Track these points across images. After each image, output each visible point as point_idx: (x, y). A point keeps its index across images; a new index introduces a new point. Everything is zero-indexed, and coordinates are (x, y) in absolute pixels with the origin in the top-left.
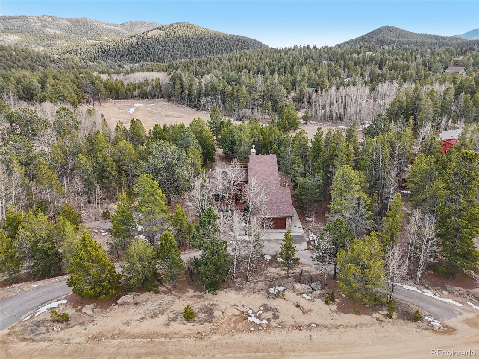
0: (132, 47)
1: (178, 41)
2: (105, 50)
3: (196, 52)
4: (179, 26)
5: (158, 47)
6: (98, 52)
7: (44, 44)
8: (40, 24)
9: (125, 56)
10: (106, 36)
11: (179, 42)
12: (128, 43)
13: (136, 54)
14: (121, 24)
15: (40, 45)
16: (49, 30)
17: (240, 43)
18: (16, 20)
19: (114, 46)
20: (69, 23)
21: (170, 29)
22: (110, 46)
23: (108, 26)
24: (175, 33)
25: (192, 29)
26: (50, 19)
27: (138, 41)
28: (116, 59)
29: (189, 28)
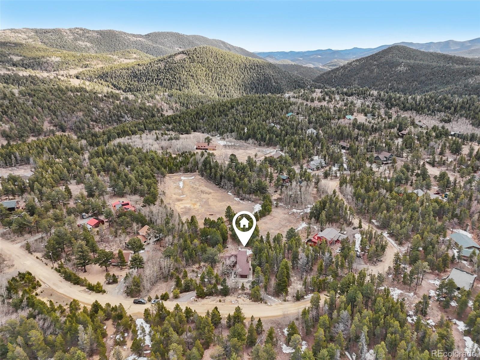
0: (160, 72)
1: (201, 66)
2: (137, 74)
3: (217, 77)
4: (202, 51)
5: (184, 72)
6: (131, 76)
7: (81, 65)
8: (72, 37)
9: (155, 81)
10: (135, 53)
11: (202, 68)
12: (156, 68)
13: (164, 79)
14: (146, 35)
15: (78, 66)
16: (81, 43)
17: (256, 67)
18: (51, 33)
19: (144, 70)
20: (99, 36)
21: (194, 54)
22: (141, 70)
23: (134, 38)
24: (198, 57)
25: (213, 53)
26: (81, 32)
27: (165, 66)
28: (146, 84)
29: (210, 53)
